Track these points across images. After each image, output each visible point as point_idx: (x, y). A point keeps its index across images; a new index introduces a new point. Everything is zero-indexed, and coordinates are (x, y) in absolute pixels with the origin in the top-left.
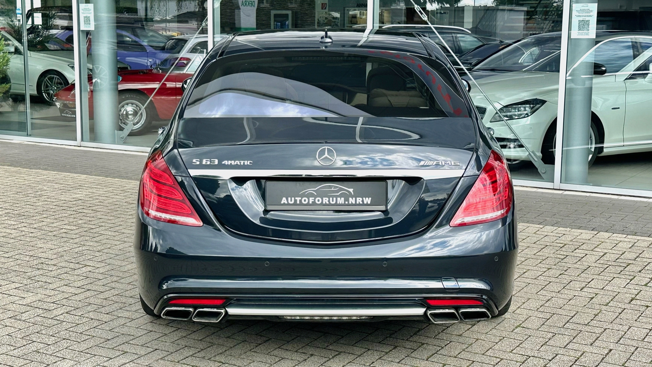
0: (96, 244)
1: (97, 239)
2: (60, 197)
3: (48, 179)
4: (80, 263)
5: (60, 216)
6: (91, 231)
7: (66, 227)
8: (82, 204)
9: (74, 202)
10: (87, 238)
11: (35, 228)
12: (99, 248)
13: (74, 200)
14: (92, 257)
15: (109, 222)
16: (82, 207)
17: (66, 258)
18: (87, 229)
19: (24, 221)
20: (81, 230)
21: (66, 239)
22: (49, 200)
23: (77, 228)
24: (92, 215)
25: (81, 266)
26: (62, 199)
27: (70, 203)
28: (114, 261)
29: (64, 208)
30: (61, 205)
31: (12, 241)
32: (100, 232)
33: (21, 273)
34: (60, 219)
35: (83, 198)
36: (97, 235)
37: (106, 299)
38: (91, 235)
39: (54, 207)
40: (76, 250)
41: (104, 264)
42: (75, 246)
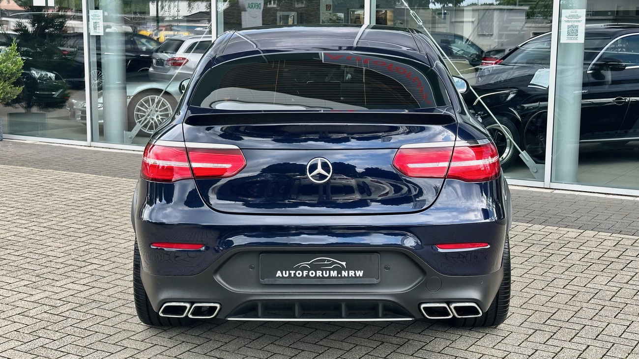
0: (102, 243)
1: (104, 237)
2: (69, 196)
3: (58, 179)
4: (87, 261)
5: (69, 215)
6: (98, 230)
7: (74, 226)
8: (90, 203)
9: (83, 202)
10: (94, 237)
11: (45, 227)
12: (105, 246)
13: (83, 199)
14: (98, 255)
15: (115, 221)
16: (91, 206)
17: (73, 256)
18: (94, 228)
19: (34, 220)
20: (89, 229)
21: (73, 238)
22: (59, 199)
23: (85, 227)
24: (99, 214)
25: (87, 264)
26: (71, 198)
27: (79, 202)
28: (118, 259)
29: (73, 207)
30: (70, 204)
31: (23, 239)
32: (106, 231)
33: (30, 271)
34: (69, 218)
35: (90, 197)
36: (103, 234)
37: (109, 296)
38: (98, 234)
39: (63, 206)
40: (83, 248)
41: (109, 262)
42: (83, 244)
